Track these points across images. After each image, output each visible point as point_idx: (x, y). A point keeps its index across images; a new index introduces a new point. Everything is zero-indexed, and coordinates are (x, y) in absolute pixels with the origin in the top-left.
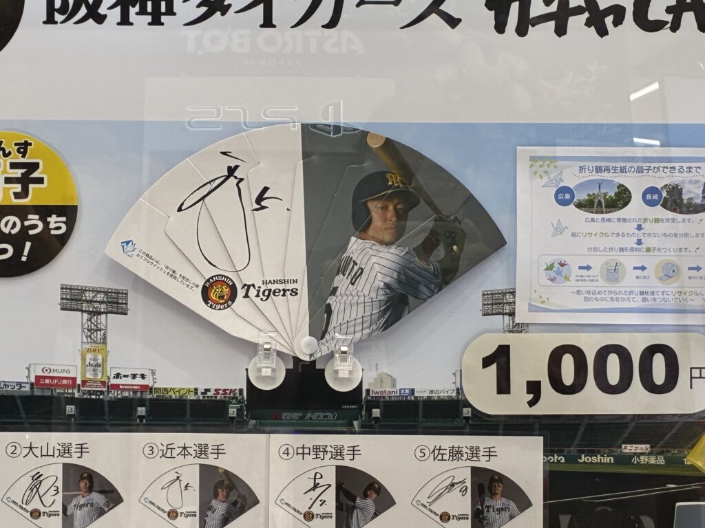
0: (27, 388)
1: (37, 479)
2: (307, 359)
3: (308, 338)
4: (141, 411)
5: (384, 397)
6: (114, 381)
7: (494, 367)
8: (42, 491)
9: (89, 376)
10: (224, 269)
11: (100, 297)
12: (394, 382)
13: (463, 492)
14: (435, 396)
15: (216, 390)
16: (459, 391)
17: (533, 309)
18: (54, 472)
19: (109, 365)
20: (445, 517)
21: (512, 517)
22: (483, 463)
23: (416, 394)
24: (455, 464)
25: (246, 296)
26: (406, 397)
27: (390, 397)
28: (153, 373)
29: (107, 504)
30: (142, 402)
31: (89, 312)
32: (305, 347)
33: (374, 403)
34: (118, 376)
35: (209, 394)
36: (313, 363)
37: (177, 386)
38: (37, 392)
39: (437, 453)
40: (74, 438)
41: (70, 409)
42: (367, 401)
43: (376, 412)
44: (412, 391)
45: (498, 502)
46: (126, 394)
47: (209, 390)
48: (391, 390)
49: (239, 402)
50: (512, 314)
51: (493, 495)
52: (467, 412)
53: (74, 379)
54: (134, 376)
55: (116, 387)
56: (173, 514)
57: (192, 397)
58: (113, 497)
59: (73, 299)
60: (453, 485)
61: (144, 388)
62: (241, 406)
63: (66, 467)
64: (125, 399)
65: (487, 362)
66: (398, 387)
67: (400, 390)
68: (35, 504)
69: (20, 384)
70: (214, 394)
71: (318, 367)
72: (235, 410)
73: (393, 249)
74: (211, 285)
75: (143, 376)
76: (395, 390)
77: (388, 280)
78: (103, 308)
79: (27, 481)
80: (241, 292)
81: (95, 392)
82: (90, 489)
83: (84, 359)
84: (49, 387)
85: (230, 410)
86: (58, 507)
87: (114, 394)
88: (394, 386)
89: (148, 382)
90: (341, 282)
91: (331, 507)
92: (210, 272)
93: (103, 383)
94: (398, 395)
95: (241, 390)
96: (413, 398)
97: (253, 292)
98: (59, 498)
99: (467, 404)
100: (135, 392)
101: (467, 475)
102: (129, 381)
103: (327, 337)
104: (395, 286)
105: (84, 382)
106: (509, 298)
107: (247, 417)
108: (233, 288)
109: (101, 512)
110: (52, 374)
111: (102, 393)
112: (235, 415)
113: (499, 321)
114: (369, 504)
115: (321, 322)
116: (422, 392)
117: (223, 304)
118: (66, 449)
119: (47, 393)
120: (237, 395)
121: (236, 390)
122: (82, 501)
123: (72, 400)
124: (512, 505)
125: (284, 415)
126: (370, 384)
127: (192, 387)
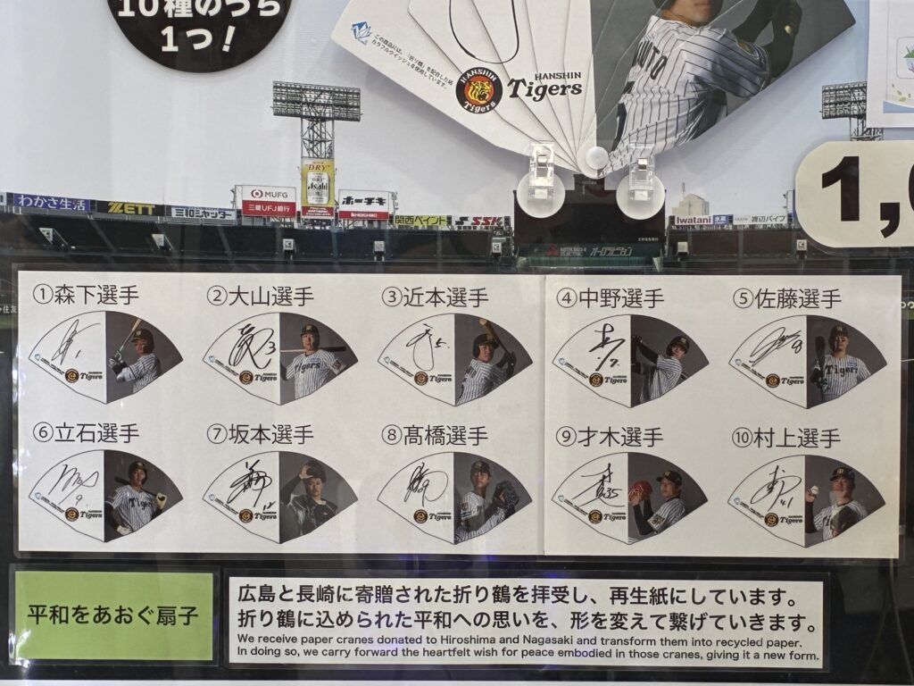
0: (233, 217)
1: (248, 332)
2: (594, 176)
3: (595, 149)
4: (379, 245)
5: (693, 227)
6: (344, 208)
7: (838, 185)
8: (254, 348)
9: (312, 200)
10: (485, 60)
11: (324, 98)
12: (706, 206)
13: (797, 347)
14: (760, 224)
15: (475, 219)
16: (792, 217)
17: (889, 109)
18: (268, 324)
19: (337, 186)
20: (773, 381)
21: (860, 380)
22: (822, 311)
23: (735, 223)
24: (787, 312)
25: (514, 95)
26: (722, 226)
27: (701, 226)
28: (394, 196)
29: (338, 365)
30: (379, 235)
31: (310, 118)
32: (590, 160)
33: (680, 234)
34: (348, 200)
35: (466, 224)
36: (601, 182)
37: (425, 213)
38: (246, 222)
39: (763, 297)
40: (295, 280)
41: (288, 244)
42: (672, 232)
43: (683, 246)
44: (730, 218)
45: (843, 361)
46: (360, 224)
47: (466, 219)
48: (702, 217)
49: (505, 234)
50: (862, 116)
51: (835, 351)
52: (801, 244)
53: (293, 205)
54: (370, 201)
55: (346, 215)
56: (421, 378)
57: (444, 227)
58: (344, 356)
59: (291, 101)
60: (783, 339)
61: (383, 217)
62: (508, 240)
63: (285, 317)
64: (357, 231)
65: (828, 179)
66: (711, 214)
67: (714, 216)
68: (246, 365)
69: (223, 212)
70: (472, 224)
71: (607, 187)
72: (500, 244)
73: (706, 31)
74: (469, 81)
75: (381, 201)
76: (707, 217)
77: (699, 72)
78: (328, 112)
79: (236, 336)
80: (507, 91)
81: (319, 222)
82: (315, 347)
83: (304, 178)
84: (259, 215)
85: (493, 244)
86: (275, 368)
87: (344, 224)
88: (706, 211)
89: (387, 208)
90: (638, 75)
91: (625, 368)
92: (467, 64)
93: (330, 210)
94: (712, 223)
95: (507, 219)
96: (731, 228)
97: (522, 90)
98: (276, 357)
99: (801, 234)
100: (371, 222)
101: (802, 326)
102: (363, 207)
103: (620, 147)
104: (709, 79)
105: (305, 209)
106: (858, 95)
107: (515, 252)
108: (497, 85)
109: (330, 376)
110: (264, 199)
111: (329, 223)
112: (500, 251)
113: (844, 125)
114: (675, 364)
115: (612, 127)
116: (743, 219)
117: (484, 105)
118: (284, 296)
119: (259, 223)
120: (503, 225)
121: (500, 218)
122: (306, 361)
123: (290, 232)
124: (861, 364)
125: (563, 250)
126: (674, 209)
127: (444, 214)
